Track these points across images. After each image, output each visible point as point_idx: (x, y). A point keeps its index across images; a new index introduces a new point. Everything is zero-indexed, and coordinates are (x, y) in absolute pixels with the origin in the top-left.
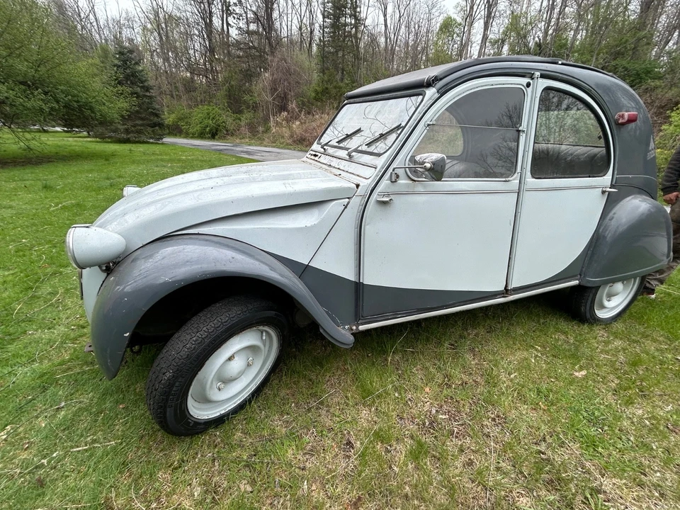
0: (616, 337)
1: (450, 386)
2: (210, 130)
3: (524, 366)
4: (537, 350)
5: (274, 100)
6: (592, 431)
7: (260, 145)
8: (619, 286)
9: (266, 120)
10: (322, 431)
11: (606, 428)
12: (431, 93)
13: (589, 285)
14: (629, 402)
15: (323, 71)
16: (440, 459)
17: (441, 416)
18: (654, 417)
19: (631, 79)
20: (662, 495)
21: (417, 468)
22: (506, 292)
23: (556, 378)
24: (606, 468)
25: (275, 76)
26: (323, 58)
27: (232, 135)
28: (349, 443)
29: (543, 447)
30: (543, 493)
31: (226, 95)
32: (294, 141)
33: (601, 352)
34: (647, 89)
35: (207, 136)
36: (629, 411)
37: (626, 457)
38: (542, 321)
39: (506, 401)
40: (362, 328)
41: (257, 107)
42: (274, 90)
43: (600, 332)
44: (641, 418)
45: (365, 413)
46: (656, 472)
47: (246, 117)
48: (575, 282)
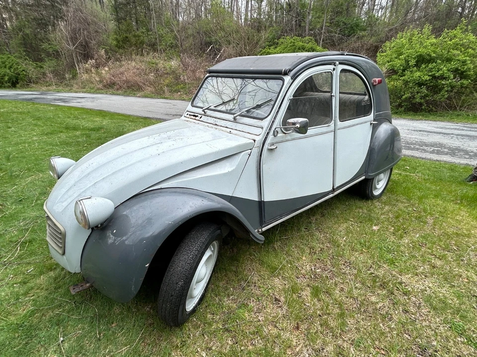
0: (385, 205)
1: (315, 253)
2: (9, 79)
3: (348, 232)
4: (351, 221)
5: (76, 48)
6: (390, 256)
7: (70, 91)
8: (382, 176)
9: (72, 67)
10: (258, 298)
11: (396, 253)
12: (287, 79)
13: (370, 178)
14: (401, 237)
15: (118, 20)
16: (328, 293)
17: (317, 271)
18: (413, 242)
19: (348, 30)
20: (426, 276)
21: (319, 300)
22: (334, 190)
23: (366, 234)
24: (401, 272)
25: (73, 25)
26: (116, 9)
27: (37, 83)
28: (276, 300)
29: (372, 270)
30: (379, 292)
31: (21, 44)
32: (105, 86)
33: (381, 215)
34: (358, 37)
35: (6, 85)
36: (402, 242)
37: (408, 264)
38: (347, 203)
39: (346, 253)
40: (264, 229)
41: (59, 55)
42: (74, 39)
43: (377, 203)
44: (408, 244)
45: (276, 280)
46: (421, 267)
47: (48, 65)
48: (363, 178)
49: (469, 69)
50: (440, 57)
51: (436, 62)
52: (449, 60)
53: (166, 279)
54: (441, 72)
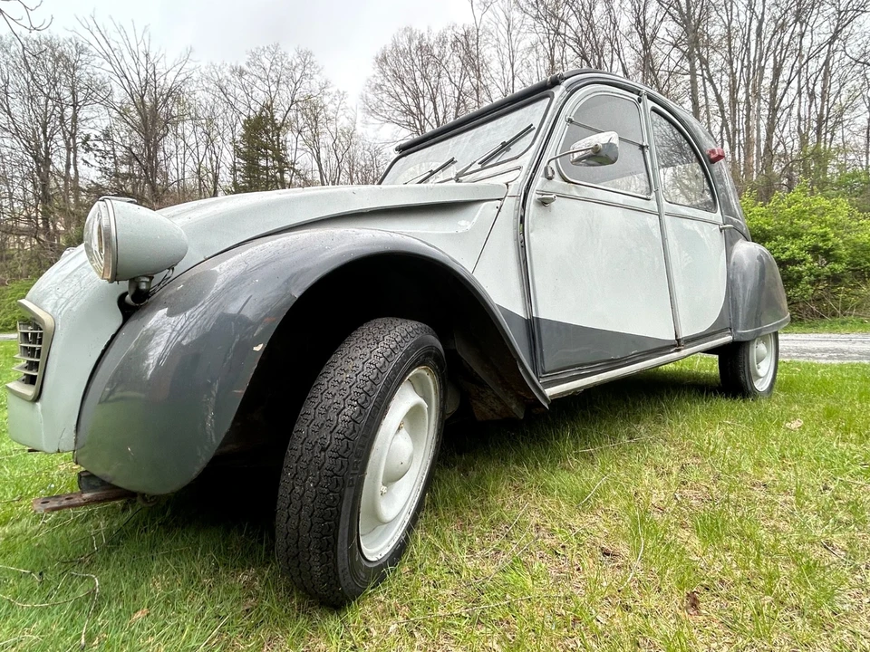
8: (762, 348)
10: (554, 551)
12: (559, 90)
22: (678, 343)
28: (606, 552)
48: (728, 338)
49: (837, 245)
50: (781, 231)
51: (776, 240)
52: (796, 236)
53: (309, 409)
54: (788, 253)
